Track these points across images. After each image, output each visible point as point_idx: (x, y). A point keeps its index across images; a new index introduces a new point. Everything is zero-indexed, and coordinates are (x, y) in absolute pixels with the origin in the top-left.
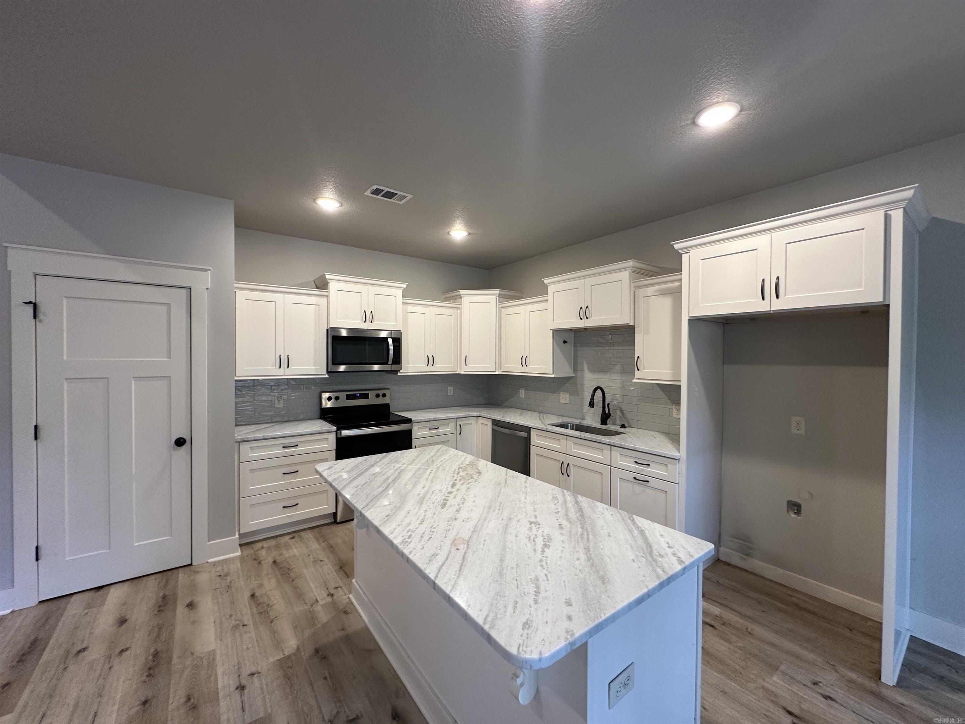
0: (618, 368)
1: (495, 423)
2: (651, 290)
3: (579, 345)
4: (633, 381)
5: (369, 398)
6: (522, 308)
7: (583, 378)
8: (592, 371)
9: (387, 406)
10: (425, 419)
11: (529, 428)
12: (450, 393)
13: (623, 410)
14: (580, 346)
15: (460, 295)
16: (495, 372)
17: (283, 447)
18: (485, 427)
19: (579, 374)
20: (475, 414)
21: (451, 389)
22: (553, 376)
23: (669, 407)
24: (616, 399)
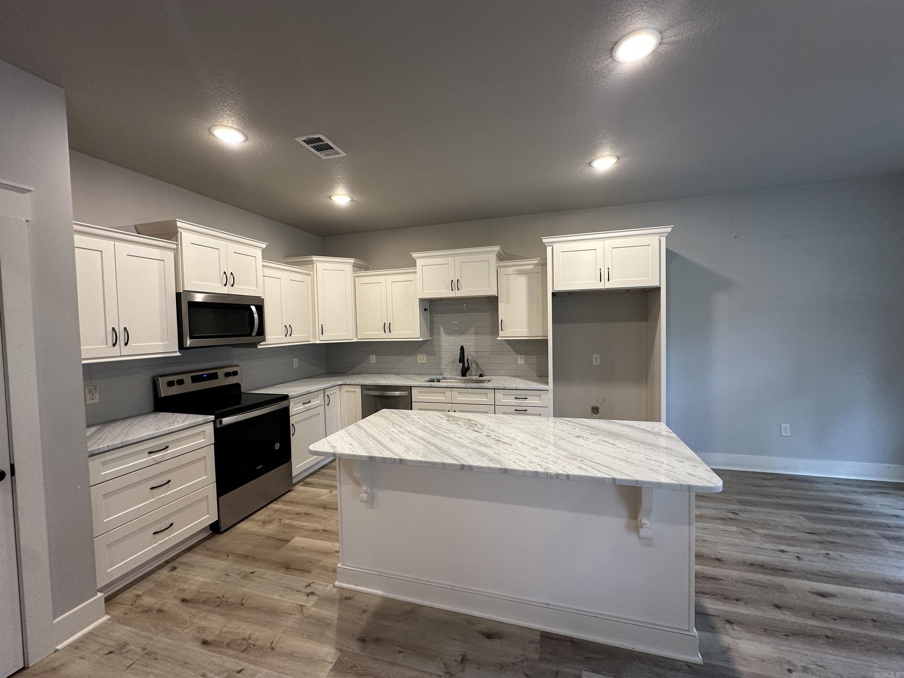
0: (472, 330)
1: (364, 387)
2: (510, 270)
3: (434, 312)
4: (497, 339)
5: (218, 379)
6: (383, 278)
7: (439, 340)
8: (448, 333)
9: (237, 386)
10: (297, 394)
11: (410, 387)
12: (296, 365)
13: (478, 363)
14: (436, 314)
15: (312, 261)
16: (353, 339)
17: (149, 453)
18: (353, 394)
19: (436, 337)
20: (339, 383)
21: (296, 360)
22: (421, 339)
23: (515, 357)
24: (472, 355)
